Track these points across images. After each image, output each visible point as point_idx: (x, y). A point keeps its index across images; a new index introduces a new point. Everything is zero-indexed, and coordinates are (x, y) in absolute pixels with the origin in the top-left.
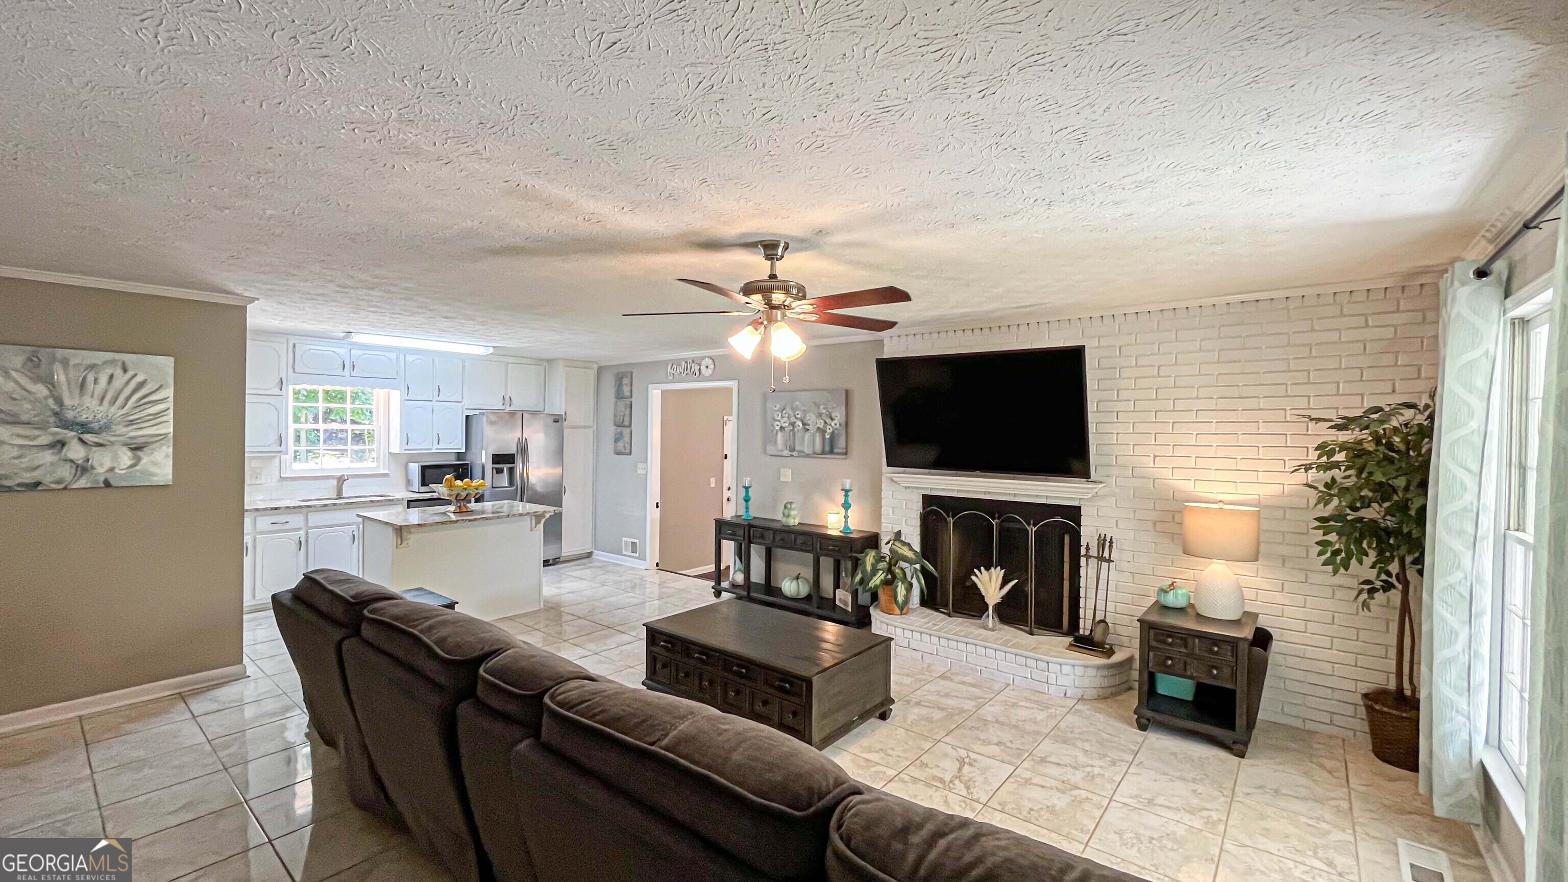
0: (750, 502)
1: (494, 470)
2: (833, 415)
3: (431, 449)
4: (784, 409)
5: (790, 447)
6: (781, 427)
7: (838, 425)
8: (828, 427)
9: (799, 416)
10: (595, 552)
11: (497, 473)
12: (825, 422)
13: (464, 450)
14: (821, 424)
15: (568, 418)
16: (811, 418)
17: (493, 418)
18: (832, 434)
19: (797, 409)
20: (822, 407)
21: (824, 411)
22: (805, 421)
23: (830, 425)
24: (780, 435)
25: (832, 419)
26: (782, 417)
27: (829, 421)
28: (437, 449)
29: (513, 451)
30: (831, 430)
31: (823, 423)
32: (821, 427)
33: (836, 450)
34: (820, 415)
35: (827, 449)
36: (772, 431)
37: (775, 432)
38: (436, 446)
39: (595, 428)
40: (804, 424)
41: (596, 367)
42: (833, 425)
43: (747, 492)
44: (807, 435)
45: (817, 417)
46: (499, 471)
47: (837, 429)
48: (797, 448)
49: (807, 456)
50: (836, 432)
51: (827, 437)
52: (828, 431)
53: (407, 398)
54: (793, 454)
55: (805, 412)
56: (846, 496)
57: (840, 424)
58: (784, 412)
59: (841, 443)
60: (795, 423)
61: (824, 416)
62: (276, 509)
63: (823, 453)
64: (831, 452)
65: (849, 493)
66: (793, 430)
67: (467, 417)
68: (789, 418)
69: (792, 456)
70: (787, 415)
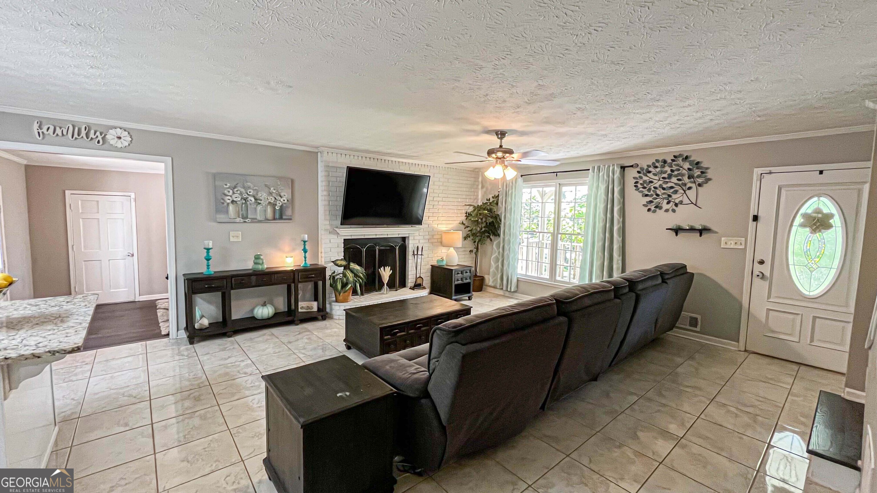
0: (210, 261)
2: (282, 194)
4: (235, 187)
5: (242, 215)
6: (233, 202)
7: (286, 201)
8: (278, 202)
9: (251, 193)
12: (275, 199)
14: (271, 200)
16: (263, 195)
18: (281, 206)
19: (249, 188)
20: (272, 189)
21: (274, 191)
22: (257, 197)
23: (280, 200)
24: (231, 207)
25: (281, 197)
26: (234, 193)
27: (278, 198)
30: (281, 204)
31: (273, 199)
32: (272, 202)
33: (284, 217)
34: (271, 194)
35: (277, 216)
36: (223, 203)
37: (225, 204)
40: (256, 199)
42: (282, 200)
43: (208, 253)
44: (259, 208)
45: (268, 195)
47: (285, 204)
48: (249, 217)
49: (260, 222)
50: (285, 205)
51: (277, 208)
52: (278, 204)
54: (247, 220)
55: (257, 191)
56: (305, 245)
57: (288, 200)
58: (235, 190)
59: (289, 212)
60: (247, 198)
61: (274, 195)
63: (274, 219)
64: (281, 218)
65: (306, 243)
66: (246, 203)
68: (241, 194)
69: (245, 222)
70: (239, 192)
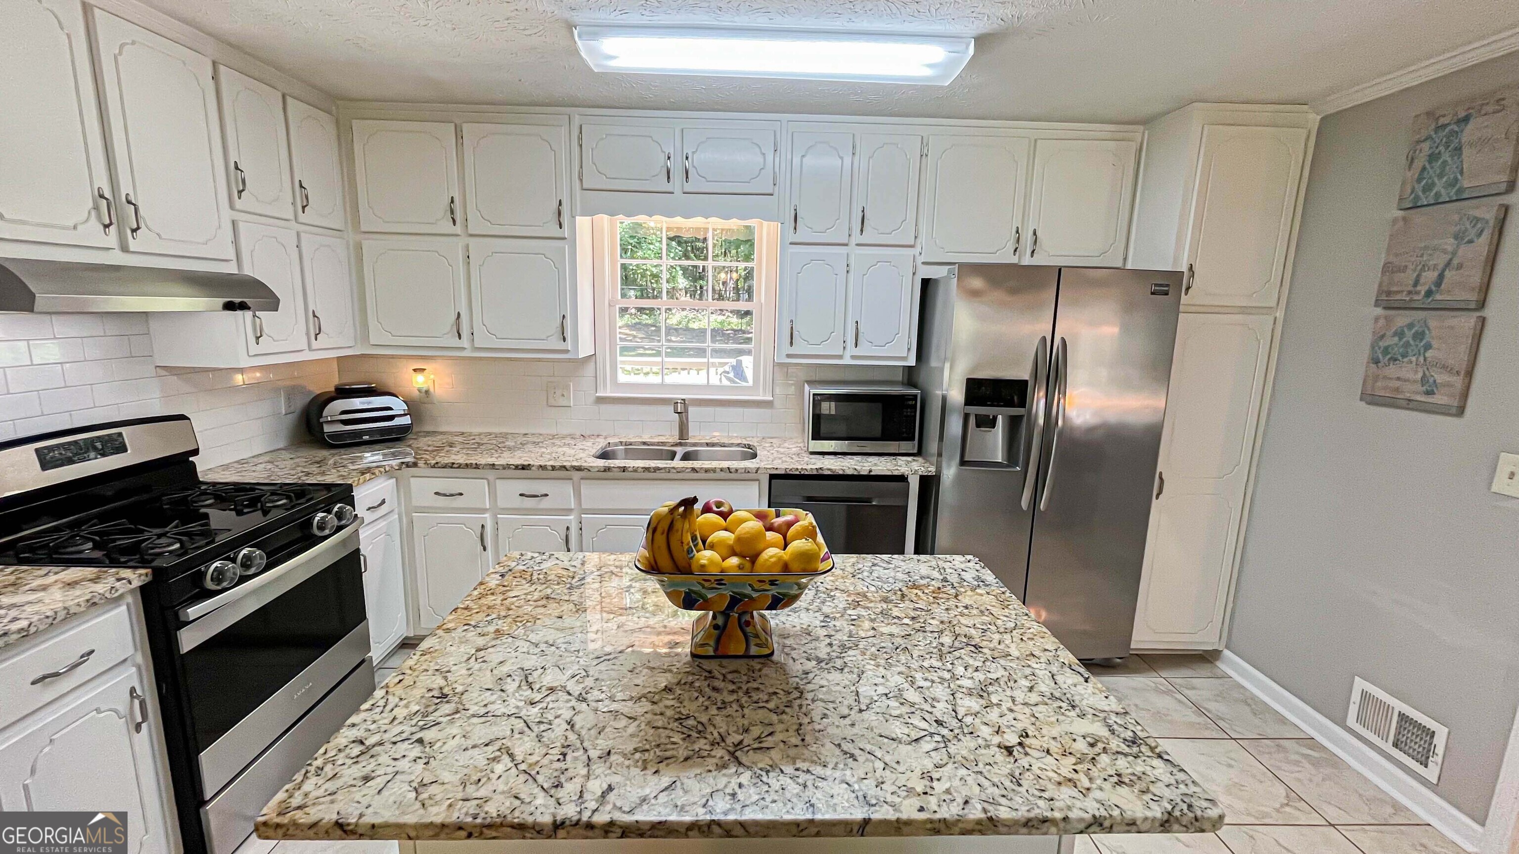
1: (972, 421)
3: (840, 357)
10: (1227, 653)
11: (978, 425)
13: (912, 362)
15: (1197, 283)
17: (977, 283)
28: (853, 357)
29: (1024, 374)
38: (851, 350)
39: (1280, 314)
41: (1314, 119)
46: (988, 423)
53: (793, 238)
62: (524, 467)
67: (926, 283)
